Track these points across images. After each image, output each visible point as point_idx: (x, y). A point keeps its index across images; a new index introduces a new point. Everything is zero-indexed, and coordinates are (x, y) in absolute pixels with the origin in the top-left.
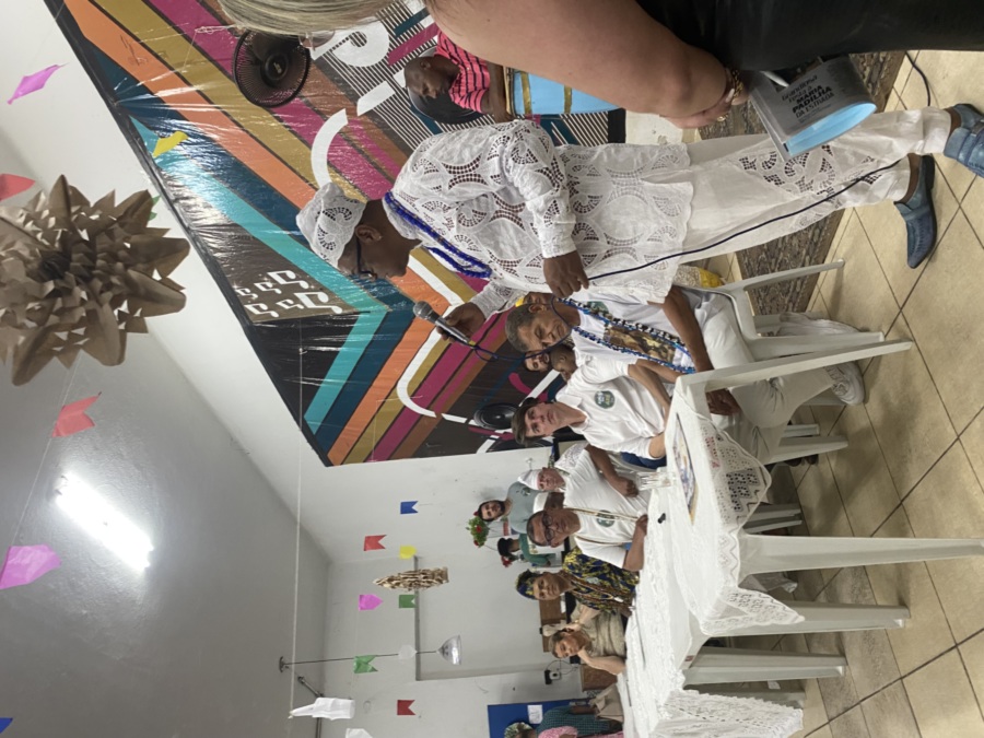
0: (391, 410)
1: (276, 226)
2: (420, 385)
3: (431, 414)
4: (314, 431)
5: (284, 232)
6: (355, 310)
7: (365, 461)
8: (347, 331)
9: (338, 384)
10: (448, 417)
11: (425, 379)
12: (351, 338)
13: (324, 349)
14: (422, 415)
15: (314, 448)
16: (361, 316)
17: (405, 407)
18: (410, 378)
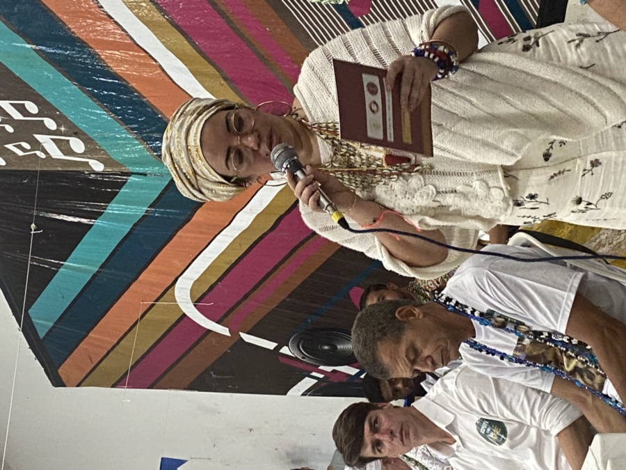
0: (162, 319)
1: (16, 36)
2: (212, 288)
3: (224, 331)
4: (42, 335)
5: (29, 46)
6: (124, 169)
7: (113, 386)
8: (109, 198)
9: (86, 271)
10: (248, 338)
11: (220, 280)
12: (113, 208)
13: (70, 219)
14: (209, 331)
15: (38, 357)
16: (132, 179)
17: (184, 315)
18: (197, 277)
